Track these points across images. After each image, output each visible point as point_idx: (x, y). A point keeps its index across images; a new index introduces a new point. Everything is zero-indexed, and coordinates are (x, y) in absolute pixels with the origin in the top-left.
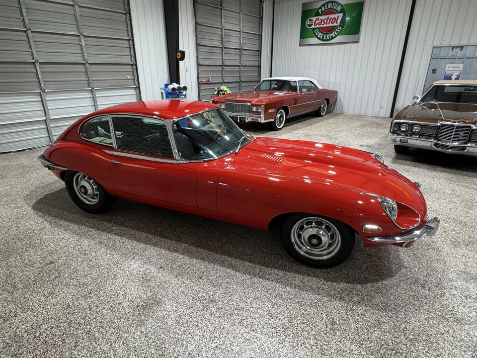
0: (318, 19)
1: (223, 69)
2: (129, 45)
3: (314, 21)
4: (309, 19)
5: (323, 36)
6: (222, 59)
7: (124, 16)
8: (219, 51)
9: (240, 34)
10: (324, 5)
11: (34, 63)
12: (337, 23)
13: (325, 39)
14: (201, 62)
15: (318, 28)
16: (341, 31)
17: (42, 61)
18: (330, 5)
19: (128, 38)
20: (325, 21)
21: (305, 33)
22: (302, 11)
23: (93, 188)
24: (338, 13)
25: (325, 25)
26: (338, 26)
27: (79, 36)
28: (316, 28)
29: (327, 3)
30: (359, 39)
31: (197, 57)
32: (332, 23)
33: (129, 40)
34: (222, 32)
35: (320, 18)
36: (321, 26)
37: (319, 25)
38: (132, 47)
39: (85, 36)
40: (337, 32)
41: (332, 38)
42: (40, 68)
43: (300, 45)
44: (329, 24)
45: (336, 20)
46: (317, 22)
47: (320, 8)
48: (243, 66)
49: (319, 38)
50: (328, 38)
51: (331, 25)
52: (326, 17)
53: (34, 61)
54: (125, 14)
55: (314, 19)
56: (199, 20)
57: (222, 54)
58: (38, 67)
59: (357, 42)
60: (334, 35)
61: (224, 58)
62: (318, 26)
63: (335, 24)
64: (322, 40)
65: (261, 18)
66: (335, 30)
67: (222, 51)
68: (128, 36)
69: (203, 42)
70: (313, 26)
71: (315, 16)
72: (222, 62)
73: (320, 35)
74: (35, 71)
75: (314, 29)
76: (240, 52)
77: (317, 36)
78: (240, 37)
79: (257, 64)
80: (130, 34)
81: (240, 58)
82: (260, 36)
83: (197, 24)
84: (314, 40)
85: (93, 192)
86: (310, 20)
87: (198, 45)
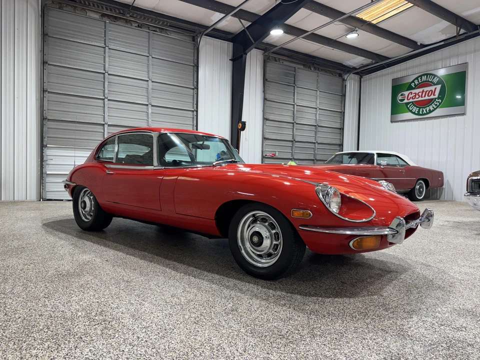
0: (411, 93)
1: (293, 144)
2: (193, 115)
3: (406, 96)
4: (400, 94)
5: (419, 110)
6: (293, 135)
7: (192, 91)
8: (290, 126)
9: (316, 111)
10: (417, 78)
11: (103, 125)
12: (434, 95)
13: (421, 113)
14: (267, 136)
15: (412, 102)
16: (440, 104)
17: (110, 124)
18: (424, 78)
19: (193, 110)
20: (420, 94)
21: (396, 109)
22: (392, 86)
23: (91, 209)
24: (435, 85)
25: (420, 99)
26: (436, 99)
27: (147, 105)
28: (410, 103)
29: (421, 76)
30: (465, 110)
31: (263, 131)
32: (428, 96)
33: (193, 111)
34: (294, 108)
35: (413, 91)
36: (416, 100)
37: (413, 99)
38: (195, 117)
39: (152, 106)
40: (436, 105)
41: (430, 112)
42: (108, 129)
43: (392, 122)
44: (425, 96)
45: (433, 93)
46: (410, 96)
47: (413, 81)
48: (319, 144)
49: (414, 113)
50: (425, 112)
51: (427, 98)
52: (421, 90)
53: (104, 123)
54: (193, 89)
55: (406, 93)
56: (268, 96)
57: (293, 129)
58: (106, 129)
59: (463, 114)
60: (432, 109)
61: (295, 133)
62: (411, 100)
63: (432, 97)
64: (418, 114)
65: (344, 96)
66: (433, 102)
67: (293, 126)
68: (193, 108)
69: (272, 117)
70: (406, 101)
71: (407, 90)
72: (293, 138)
73: (415, 109)
74: (103, 131)
75: (407, 104)
76: (316, 129)
77: (411, 111)
78: (316, 114)
79: (338, 142)
80: (195, 106)
81: (316, 135)
82: (342, 114)
83: (265, 99)
84: (409, 115)
85: (90, 212)
86: (402, 95)
87: (265, 119)
